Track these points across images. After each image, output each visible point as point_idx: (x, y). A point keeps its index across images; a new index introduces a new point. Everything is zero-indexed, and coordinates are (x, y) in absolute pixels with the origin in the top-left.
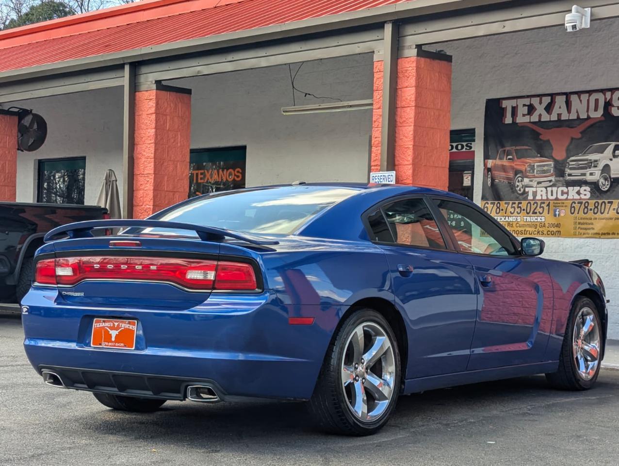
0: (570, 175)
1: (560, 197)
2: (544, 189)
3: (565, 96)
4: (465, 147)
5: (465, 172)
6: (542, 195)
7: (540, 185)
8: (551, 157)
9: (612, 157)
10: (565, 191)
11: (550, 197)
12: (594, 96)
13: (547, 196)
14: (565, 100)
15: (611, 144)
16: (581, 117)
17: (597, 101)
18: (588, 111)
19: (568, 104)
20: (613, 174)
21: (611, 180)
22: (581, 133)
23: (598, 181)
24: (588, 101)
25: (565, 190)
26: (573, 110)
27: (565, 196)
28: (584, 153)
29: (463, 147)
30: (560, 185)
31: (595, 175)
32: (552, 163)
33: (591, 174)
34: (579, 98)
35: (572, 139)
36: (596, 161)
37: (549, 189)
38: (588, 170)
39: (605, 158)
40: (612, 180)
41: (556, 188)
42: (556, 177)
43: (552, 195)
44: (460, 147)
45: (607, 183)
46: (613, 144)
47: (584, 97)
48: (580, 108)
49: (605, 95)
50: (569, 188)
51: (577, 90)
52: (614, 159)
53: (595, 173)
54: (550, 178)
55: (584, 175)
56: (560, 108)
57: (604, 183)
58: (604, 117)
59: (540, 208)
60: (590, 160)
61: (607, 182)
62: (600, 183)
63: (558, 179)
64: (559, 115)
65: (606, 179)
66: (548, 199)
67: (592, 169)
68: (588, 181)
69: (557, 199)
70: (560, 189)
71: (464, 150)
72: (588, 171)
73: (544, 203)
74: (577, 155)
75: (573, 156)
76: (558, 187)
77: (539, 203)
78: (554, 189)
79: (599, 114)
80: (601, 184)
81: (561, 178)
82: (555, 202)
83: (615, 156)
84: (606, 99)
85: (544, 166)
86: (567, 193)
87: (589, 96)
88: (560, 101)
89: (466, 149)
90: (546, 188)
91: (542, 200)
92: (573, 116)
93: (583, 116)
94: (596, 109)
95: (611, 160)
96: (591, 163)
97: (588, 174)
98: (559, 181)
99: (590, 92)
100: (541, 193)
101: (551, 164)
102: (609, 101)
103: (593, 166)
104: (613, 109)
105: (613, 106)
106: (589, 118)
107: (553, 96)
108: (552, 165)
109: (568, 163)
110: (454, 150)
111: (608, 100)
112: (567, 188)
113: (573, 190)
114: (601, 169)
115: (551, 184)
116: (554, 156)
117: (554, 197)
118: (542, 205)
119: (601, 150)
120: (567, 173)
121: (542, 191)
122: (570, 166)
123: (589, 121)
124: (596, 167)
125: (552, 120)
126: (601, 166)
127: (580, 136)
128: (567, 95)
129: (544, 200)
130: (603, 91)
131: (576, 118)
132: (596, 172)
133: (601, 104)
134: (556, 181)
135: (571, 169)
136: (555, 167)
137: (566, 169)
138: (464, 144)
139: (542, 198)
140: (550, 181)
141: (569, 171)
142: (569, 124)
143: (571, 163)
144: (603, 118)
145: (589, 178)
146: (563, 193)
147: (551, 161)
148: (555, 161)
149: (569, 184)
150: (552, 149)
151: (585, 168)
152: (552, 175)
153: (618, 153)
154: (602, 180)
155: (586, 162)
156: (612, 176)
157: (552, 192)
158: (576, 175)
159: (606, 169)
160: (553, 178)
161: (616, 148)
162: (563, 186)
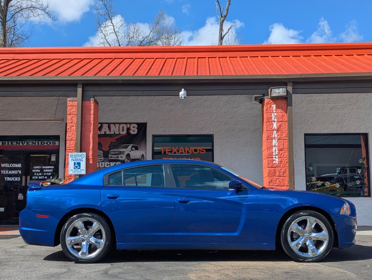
0: (111, 157)
1: (106, 166)
3: (108, 124)
4: (52, 143)
5: (52, 155)
8: (101, 150)
9: (130, 150)
10: (108, 164)
11: (101, 166)
12: (121, 126)
13: (99, 166)
14: (108, 126)
16: (116, 133)
17: (123, 127)
18: (119, 131)
19: (109, 128)
20: (132, 157)
22: (116, 140)
24: (119, 127)
25: (109, 163)
26: (112, 130)
27: (109, 166)
28: (118, 148)
29: (50, 143)
31: (123, 157)
32: (102, 152)
33: (121, 157)
34: (115, 125)
35: (112, 142)
36: (123, 152)
37: (100, 163)
38: (120, 155)
39: (127, 151)
40: (131, 160)
41: (104, 163)
43: (102, 165)
44: (49, 143)
45: (129, 161)
46: (131, 145)
47: (117, 125)
48: (115, 130)
49: (127, 125)
50: (111, 163)
51: (113, 122)
52: (131, 151)
54: (101, 158)
55: (118, 157)
56: (105, 129)
58: (127, 134)
60: (121, 151)
62: (126, 161)
63: (105, 159)
64: (105, 132)
65: (128, 159)
66: (99, 167)
67: (122, 155)
69: (104, 167)
70: (106, 163)
71: (51, 145)
72: (120, 156)
74: (114, 149)
75: (112, 149)
76: (105, 162)
78: (103, 163)
79: (125, 132)
81: (107, 159)
83: (132, 150)
84: (127, 127)
85: (98, 153)
86: (110, 165)
87: (119, 125)
88: (105, 126)
89: (52, 144)
90: (99, 162)
92: (112, 133)
93: (117, 133)
94: (123, 131)
95: (130, 151)
96: (121, 153)
97: (120, 157)
98: (106, 160)
99: (120, 124)
102: (129, 128)
104: (131, 131)
105: (131, 130)
106: (120, 134)
107: (102, 124)
110: (46, 144)
111: (128, 127)
112: (110, 162)
114: (126, 155)
115: (102, 161)
116: (103, 149)
117: (103, 166)
119: (126, 147)
123: (120, 135)
124: (123, 154)
125: (101, 134)
126: (126, 153)
127: (115, 141)
128: (109, 124)
130: (126, 124)
131: (113, 133)
132: (124, 156)
133: (125, 128)
134: (104, 160)
135: (111, 155)
136: (104, 154)
137: (109, 155)
138: (51, 142)
140: (101, 160)
141: (110, 155)
142: (110, 136)
143: (111, 152)
144: (126, 135)
145: (120, 159)
146: (107, 165)
148: (103, 151)
149: (110, 161)
150: (102, 146)
151: (118, 154)
152: (102, 157)
153: (133, 149)
154: (126, 160)
155: (119, 152)
156: (131, 158)
157: (102, 164)
158: (114, 157)
159: (128, 155)
160: (103, 159)
161: (133, 147)
162: (107, 162)
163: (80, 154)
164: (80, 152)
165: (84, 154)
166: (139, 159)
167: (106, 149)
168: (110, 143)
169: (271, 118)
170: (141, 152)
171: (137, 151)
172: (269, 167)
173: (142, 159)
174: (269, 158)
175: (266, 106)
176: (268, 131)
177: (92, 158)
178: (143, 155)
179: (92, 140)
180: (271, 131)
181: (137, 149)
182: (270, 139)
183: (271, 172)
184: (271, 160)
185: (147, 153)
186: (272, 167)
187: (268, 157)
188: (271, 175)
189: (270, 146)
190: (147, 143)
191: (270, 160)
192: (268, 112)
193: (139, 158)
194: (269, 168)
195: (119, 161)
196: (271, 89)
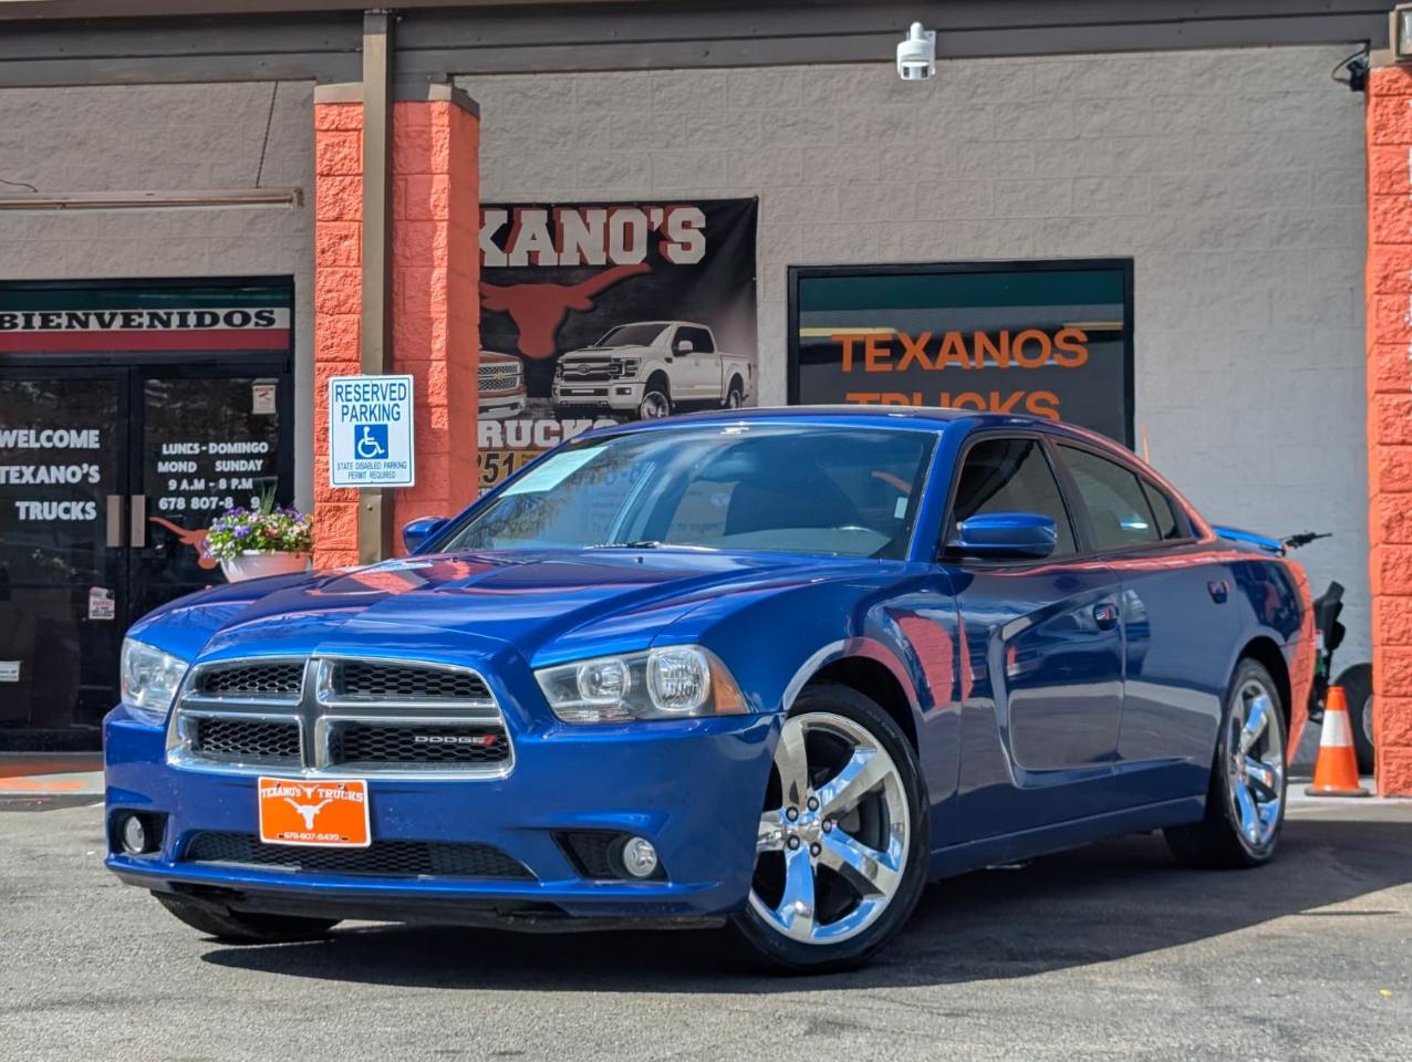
0: (566, 392)
1: (540, 441)
2: (496, 426)
3: (545, 213)
4: (254, 320)
5: (258, 380)
6: (490, 439)
7: (484, 415)
8: (514, 351)
9: (670, 354)
10: (552, 429)
11: (512, 442)
12: (620, 218)
13: (504, 440)
14: (546, 221)
15: (668, 326)
16: (591, 261)
17: (628, 228)
18: (606, 248)
19: (554, 229)
21: (670, 406)
22: (591, 298)
23: (640, 407)
24: (607, 226)
25: (554, 425)
26: (569, 243)
27: (554, 441)
28: (600, 345)
29: (246, 318)
30: (541, 414)
31: (633, 393)
32: (518, 365)
33: (621, 392)
34: (584, 217)
35: (568, 310)
36: (630, 362)
37: (511, 425)
38: (612, 381)
39: (653, 357)
40: (674, 406)
41: (530, 423)
42: (528, 396)
43: (518, 438)
44: (237, 319)
45: (660, 412)
46: (673, 326)
47: (597, 218)
48: (584, 241)
49: (648, 215)
50: (564, 422)
51: (575, 200)
52: (675, 359)
53: (630, 389)
54: (512, 400)
55: (604, 392)
56: (534, 238)
57: (653, 413)
58: (651, 264)
59: (487, 466)
60: (617, 360)
61: (660, 410)
62: (644, 412)
63: (534, 400)
64: (532, 255)
65: (658, 403)
66: (506, 447)
67: (622, 379)
68: (614, 408)
69: (532, 447)
70: (541, 425)
71: (251, 326)
72: (612, 386)
73: (496, 456)
74: (581, 346)
75: (572, 350)
76: (535, 421)
77: (484, 456)
78: (526, 424)
79: (637, 256)
80: (646, 414)
81: (543, 400)
82: (528, 453)
83: (678, 353)
84: (650, 224)
85: (496, 370)
86: (560, 433)
87: (608, 217)
88: (533, 223)
89: (257, 324)
90: (501, 421)
91: (490, 448)
92: (570, 258)
93: (596, 259)
94: (628, 245)
95: (669, 360)
96: (620, 366)
97: (612, 391)
98: (538, 406)
99: (610, 207)
100: (490, 433)
101: (515, 367)
102: (658, 229)
103: (624, 372)
104: (670, 246)
105: (672, 242)
106: (610, 264)
107: (512, 209)
108: (519, 371)
109: (561, 366)
110: (221, 325)
111: (656, 227)
112: (559, 422)
113: (574, 427)
114: (645, 380)
115: (516, 412)
117: (525, 441)
118: (492, 461)
119: (646, 339)
120: (558, 387)
121: (489, 429)
122: (565, 373)
123: (612, 270)
124: (633, 375)
125: (511, 264)
126: (644, 372)
127: (588, 304)
128: (552, 210)
129: (497, 449)
130: (644, 206)
131: (577, 263)
132: (634, 387)
133: (640, 235)
134: (532, 406)
135: (569, 378)
136: (527, 373)
137: (556, 380)
138: (252, 311)
139: (490, 444)
140: (514, 406)
141: (563, 383)
142: (560, 274)
143: (566, 366)
144: (647, 268)
145: (615, 400)
146: (548, 433)
147: (516, 360)
148: (525, 359)
149: (564, 413)
150: (518, 332)
151: (605, 378)
152: (517, 393)
153: (686, 345)
154: (648, 407)
155: (607, 364)
156: (674, 397)
157: (518, 430)
158: (583, 392)
159: (658, 382)
160: (522, 400)
161: (681, 335)
162: (547, 417)
163: (384, 383)
164: (384, 373)
165: (406, 382)
166: (719, 400)
167: (540, 347)
168: (557, 318)
169: (1400, 172)
170: (727, 363)
171: (706, 360)
172: (1388, 440)
173: (733, 401)
174: (1387, 396)
175: (1377, 105)
176: (1382, 243)
177: (445, 402)
178: (737, 381)
179: (444, 308)
180: (1402, 243)
181: (703, 344)
182: (1395, 291)
183: (1397, 470)
184: (1398, 406)
185: (761, 368)
186: (1403, 443)
187: (1384, 388)
188: (1397, 486)
189: (1394, 326)
190: (760, 310)
191: (1395, 402)
192: (1387, 139)
193: (718, 396)
194: (1385, 449)
195: (608, 411)
196: (1400, 11)
